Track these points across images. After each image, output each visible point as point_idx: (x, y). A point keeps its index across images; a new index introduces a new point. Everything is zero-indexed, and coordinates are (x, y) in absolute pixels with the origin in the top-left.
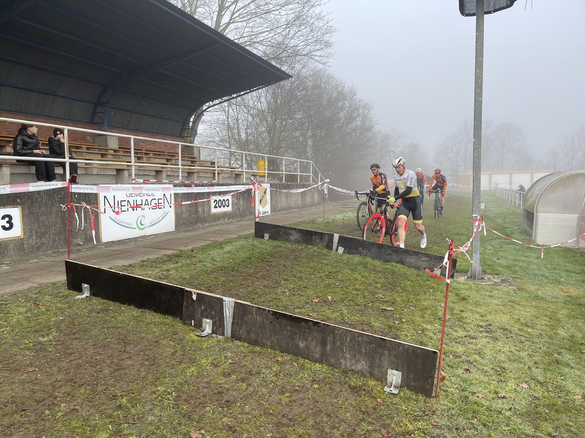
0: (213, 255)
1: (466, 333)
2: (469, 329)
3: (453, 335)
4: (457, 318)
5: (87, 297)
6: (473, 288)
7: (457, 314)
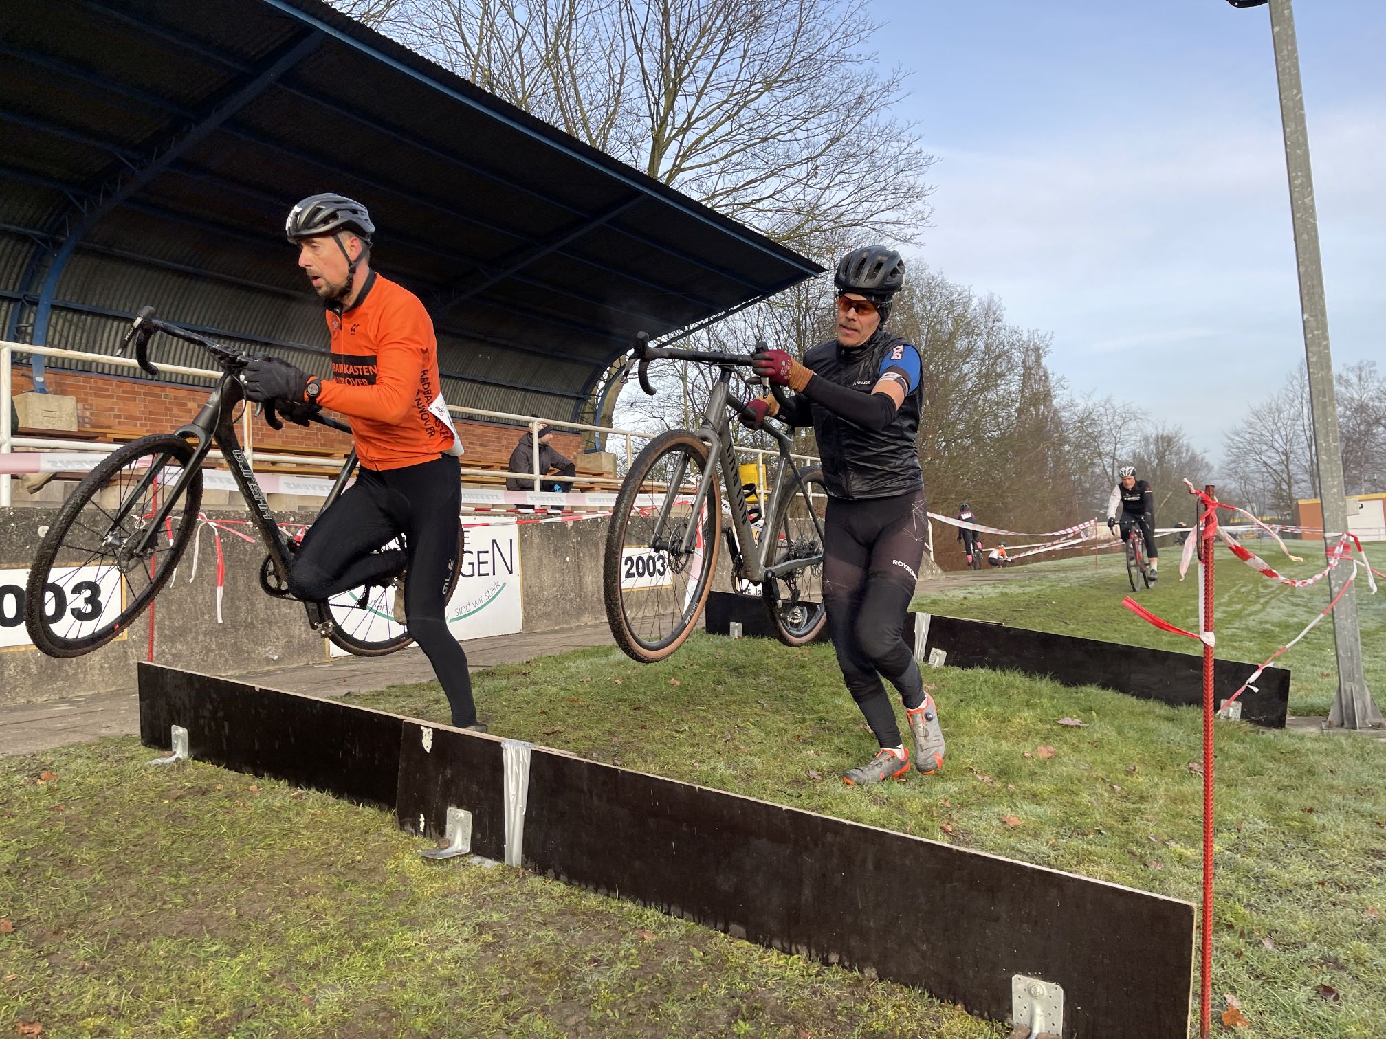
0: (573, 670)
1: (1323, 874)
2: (1335, 862)
3: (1278, 878)
4: (1291, 829)
5: (178, 760)
6: (1348, 749)
7: (1293, 819)
